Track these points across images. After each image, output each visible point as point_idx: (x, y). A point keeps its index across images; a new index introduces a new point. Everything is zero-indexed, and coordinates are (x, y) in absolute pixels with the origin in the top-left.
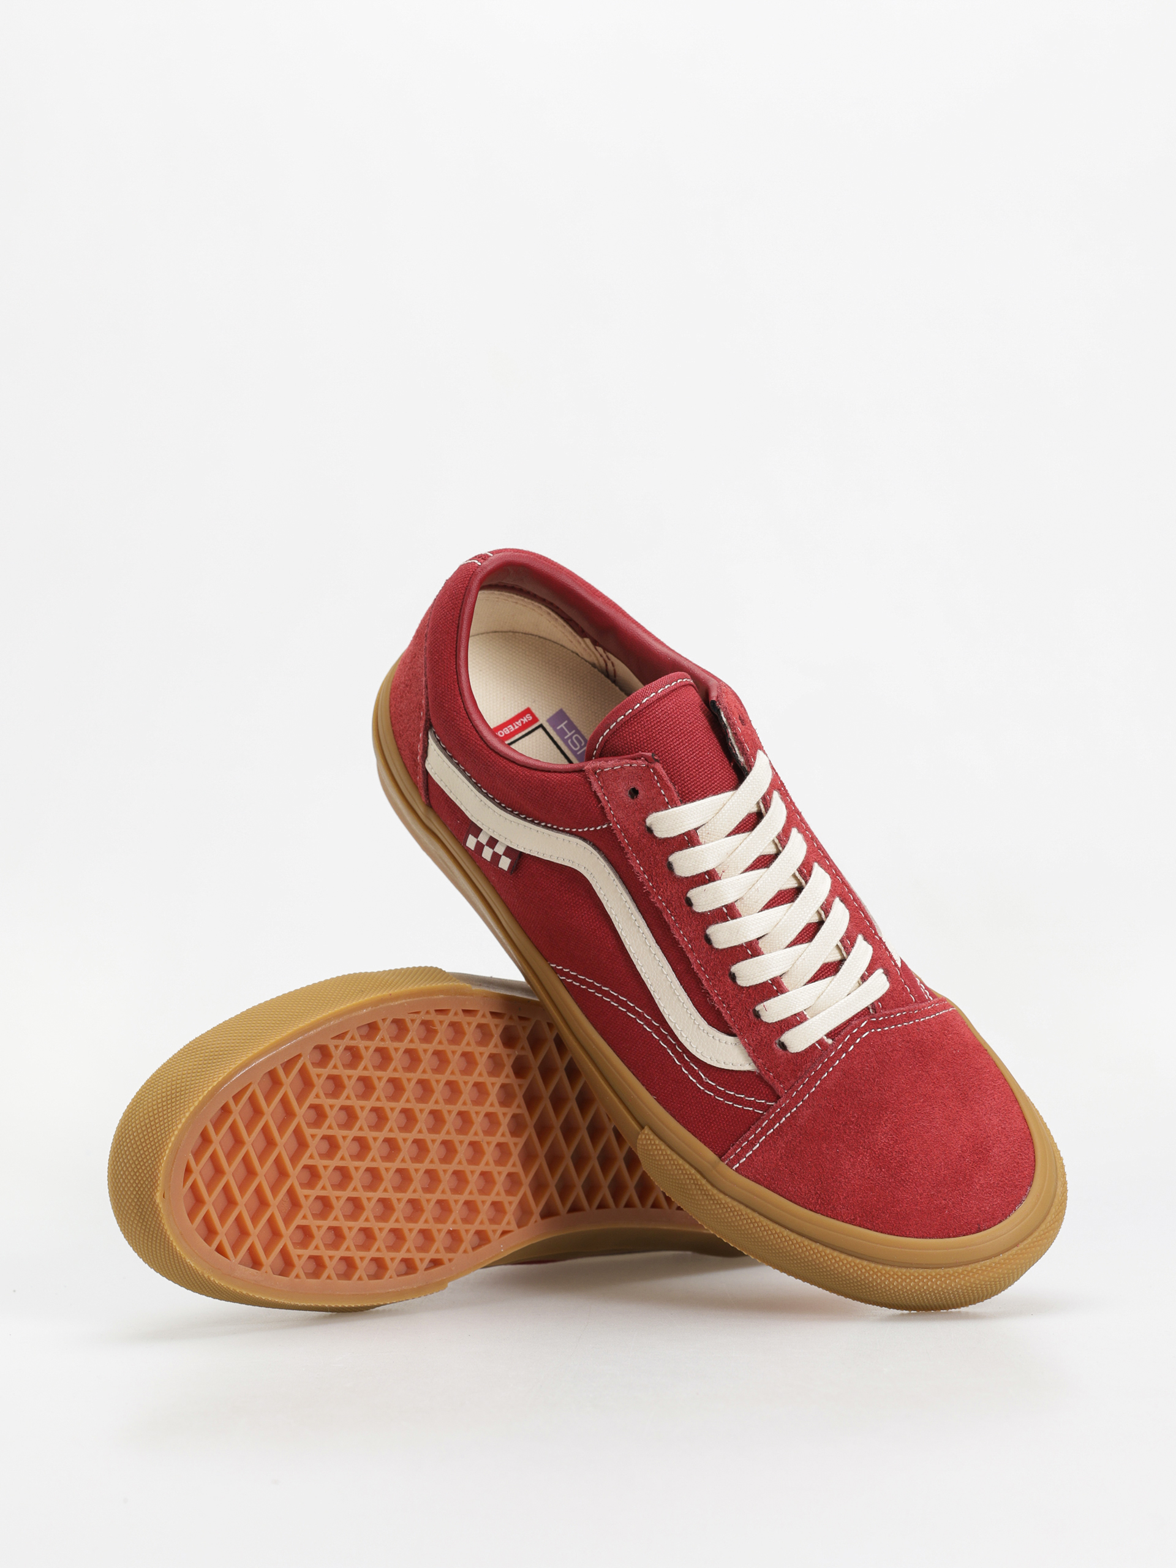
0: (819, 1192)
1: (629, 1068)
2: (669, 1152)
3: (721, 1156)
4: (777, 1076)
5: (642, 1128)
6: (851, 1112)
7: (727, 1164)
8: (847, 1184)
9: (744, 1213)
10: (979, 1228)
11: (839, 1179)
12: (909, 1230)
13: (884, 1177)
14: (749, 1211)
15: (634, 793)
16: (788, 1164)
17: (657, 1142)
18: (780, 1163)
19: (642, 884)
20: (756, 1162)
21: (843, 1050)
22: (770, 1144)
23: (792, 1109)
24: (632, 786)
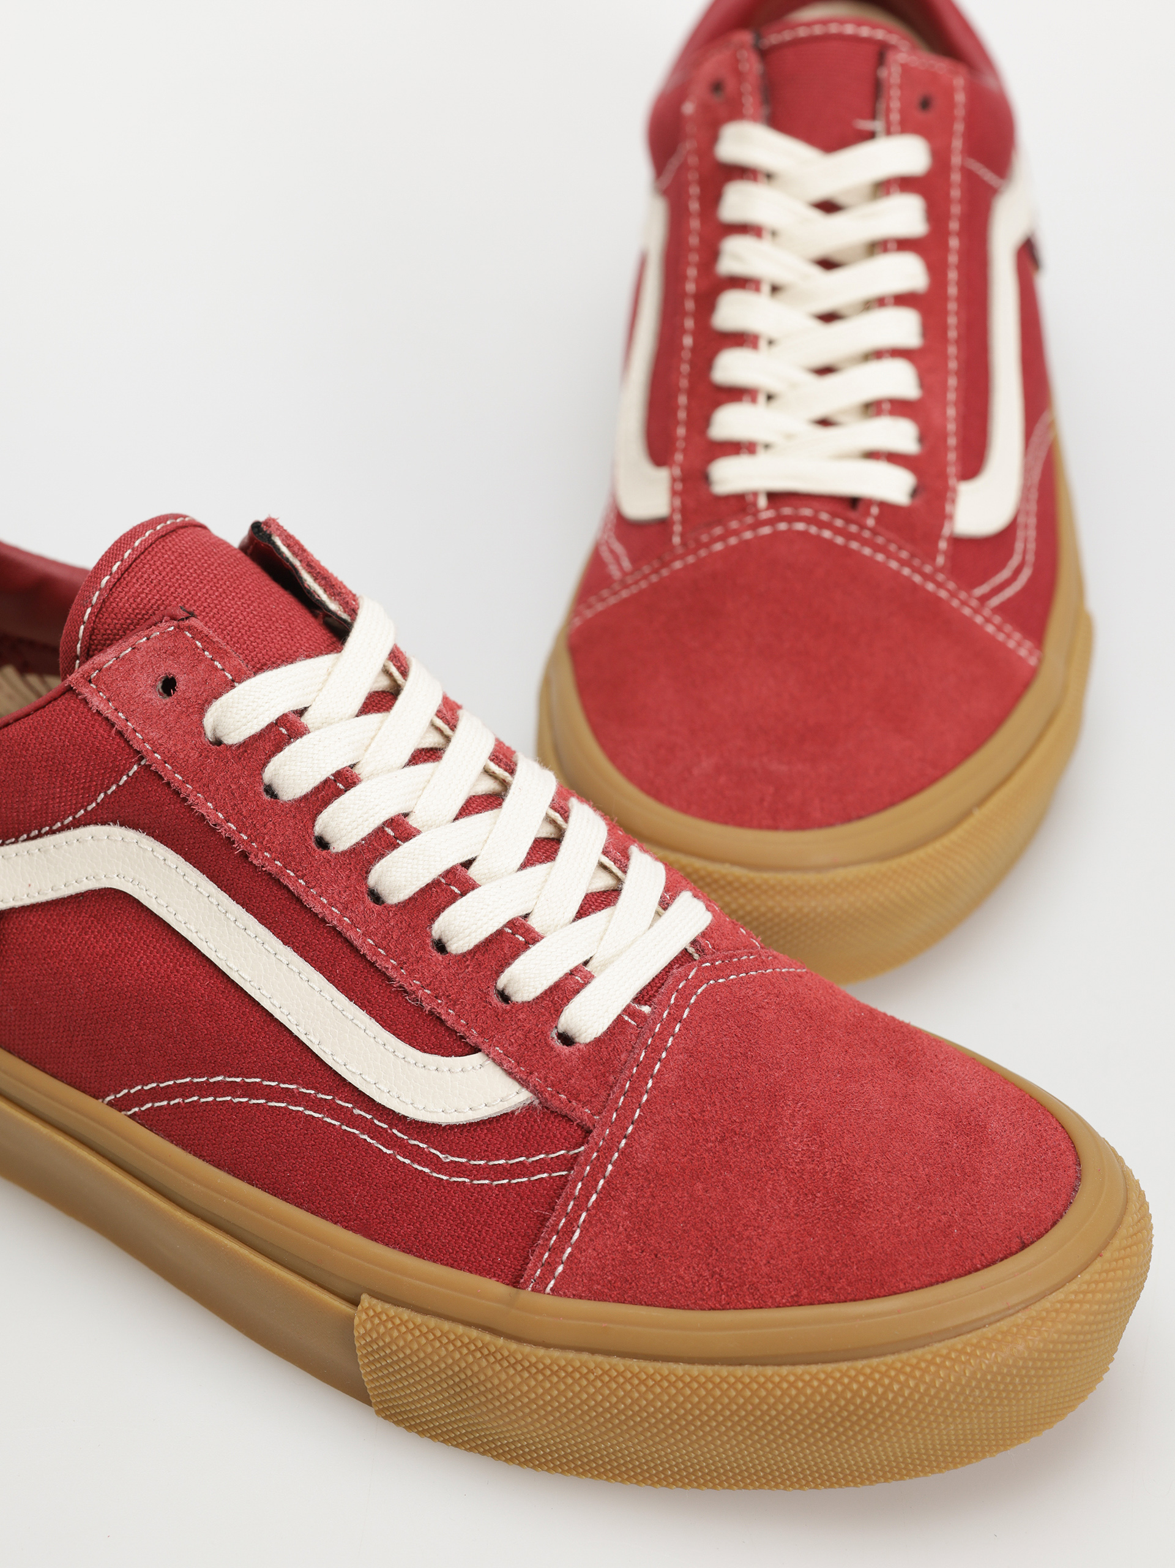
0: (717, 1269)
1: (300, 1205)
2: (419, 1319)
3: (515, 1282)
4: (573, 1096)
5: (355, 1302)
6: (726, 1116)
7: (533, 1290)
8: (762, 1238)
9: (592, 1366)
10: (1023, 1242)
11: (747, 1233)
12: (901, 1280)
13: (824, 1206)
14: (599, 1358)
15: (169, 685)
16: (644, 1243)
17: (392, 1313)
18: (630, 1248)
19: (229, 841)
20: (585, 1262)
21: (675, 1018)
22: (600, 1219)
23: (619, 1143)
24: (162, 672)
